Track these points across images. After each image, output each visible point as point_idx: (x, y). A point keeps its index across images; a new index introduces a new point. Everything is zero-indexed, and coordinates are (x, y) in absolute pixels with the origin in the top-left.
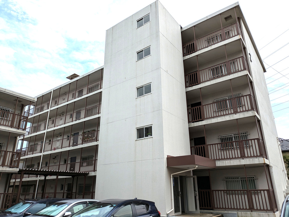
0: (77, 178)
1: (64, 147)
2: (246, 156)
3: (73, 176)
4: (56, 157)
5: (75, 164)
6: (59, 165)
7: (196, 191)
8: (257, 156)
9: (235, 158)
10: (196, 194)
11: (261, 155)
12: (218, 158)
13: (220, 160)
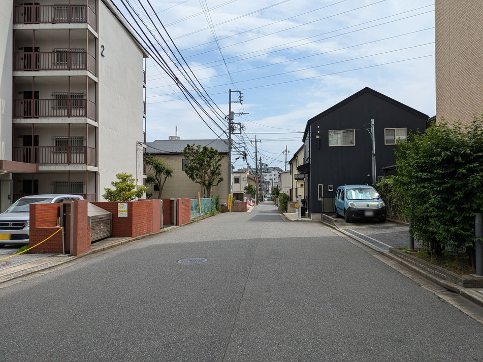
2: (72, 162)
7: (11, 195)
8: (82, 163)
9: (62, 163)
10: (11, 198)
11: (86, 163)
12: (44, 162)
13: (45, 164)
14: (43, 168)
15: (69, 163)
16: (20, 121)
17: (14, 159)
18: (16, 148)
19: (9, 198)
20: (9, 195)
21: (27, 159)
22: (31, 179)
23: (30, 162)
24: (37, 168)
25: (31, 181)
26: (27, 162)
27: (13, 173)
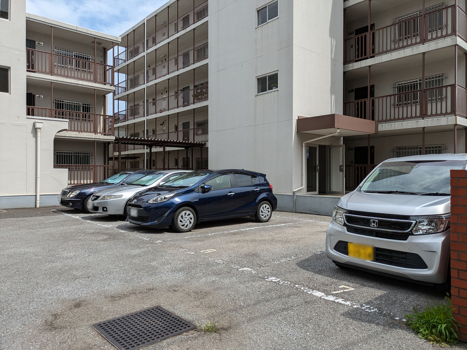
0: (192, 150)
1: (171, 109)
3: (187, 148)
4: (164, 122)
5: (189, 131)
6: (169, 133)
7: (343, 166)
8: (446, 114)
9: (412, 117)
10: (343, 169)
11: (453, 112)
12: (384, 119)
13: (386, 121)
14: (384, 127)
15: (423, 115)
16: (353, 67)
17: (345, 113)
18: (348, 104)
19: (341, 170)
20: (340, 166)
21: (361, 113)
22: (367, 145)
23: (365, 118)
24: (377, 127)
25: (367, 147)
26: (361, 118)
27: (344, 137)
